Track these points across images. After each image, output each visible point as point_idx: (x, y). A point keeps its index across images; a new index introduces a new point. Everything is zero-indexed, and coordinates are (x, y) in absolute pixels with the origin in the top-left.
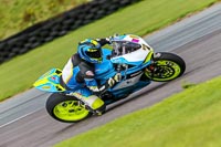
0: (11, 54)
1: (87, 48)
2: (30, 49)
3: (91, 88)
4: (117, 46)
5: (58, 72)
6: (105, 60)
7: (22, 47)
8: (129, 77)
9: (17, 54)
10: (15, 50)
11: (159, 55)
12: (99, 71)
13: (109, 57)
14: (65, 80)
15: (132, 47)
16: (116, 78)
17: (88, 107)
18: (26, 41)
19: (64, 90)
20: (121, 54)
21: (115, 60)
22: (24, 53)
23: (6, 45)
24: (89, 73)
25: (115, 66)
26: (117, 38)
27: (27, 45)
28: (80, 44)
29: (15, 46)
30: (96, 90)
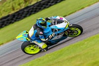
0: (42, 8)
1: (41, 22)
2: (51, 5)
3: (42, 39)
4: (53, 21)
5: (27, 32)
6: (48, 27)
7: (47, 5)
8: (58, 34)
9: (45, 8)
10: (44, 6)
11: (72, 25)
12: (45, 32)
13: (50, 26)
14: (30, 36)
15: (60, 22)
16: (53, 35)
17: (40, 48)
18: (49, 2)
19: (29, 40)
20: (55, 24)
21: (53, 27)
22: (48, 7)
23: (40, 4)
24: (41, 33)
25: (52, 30)
26: (53, 18)
27: (49, 4)
28: (37, 20)
29: (44, 4)
30: (44, 40)
